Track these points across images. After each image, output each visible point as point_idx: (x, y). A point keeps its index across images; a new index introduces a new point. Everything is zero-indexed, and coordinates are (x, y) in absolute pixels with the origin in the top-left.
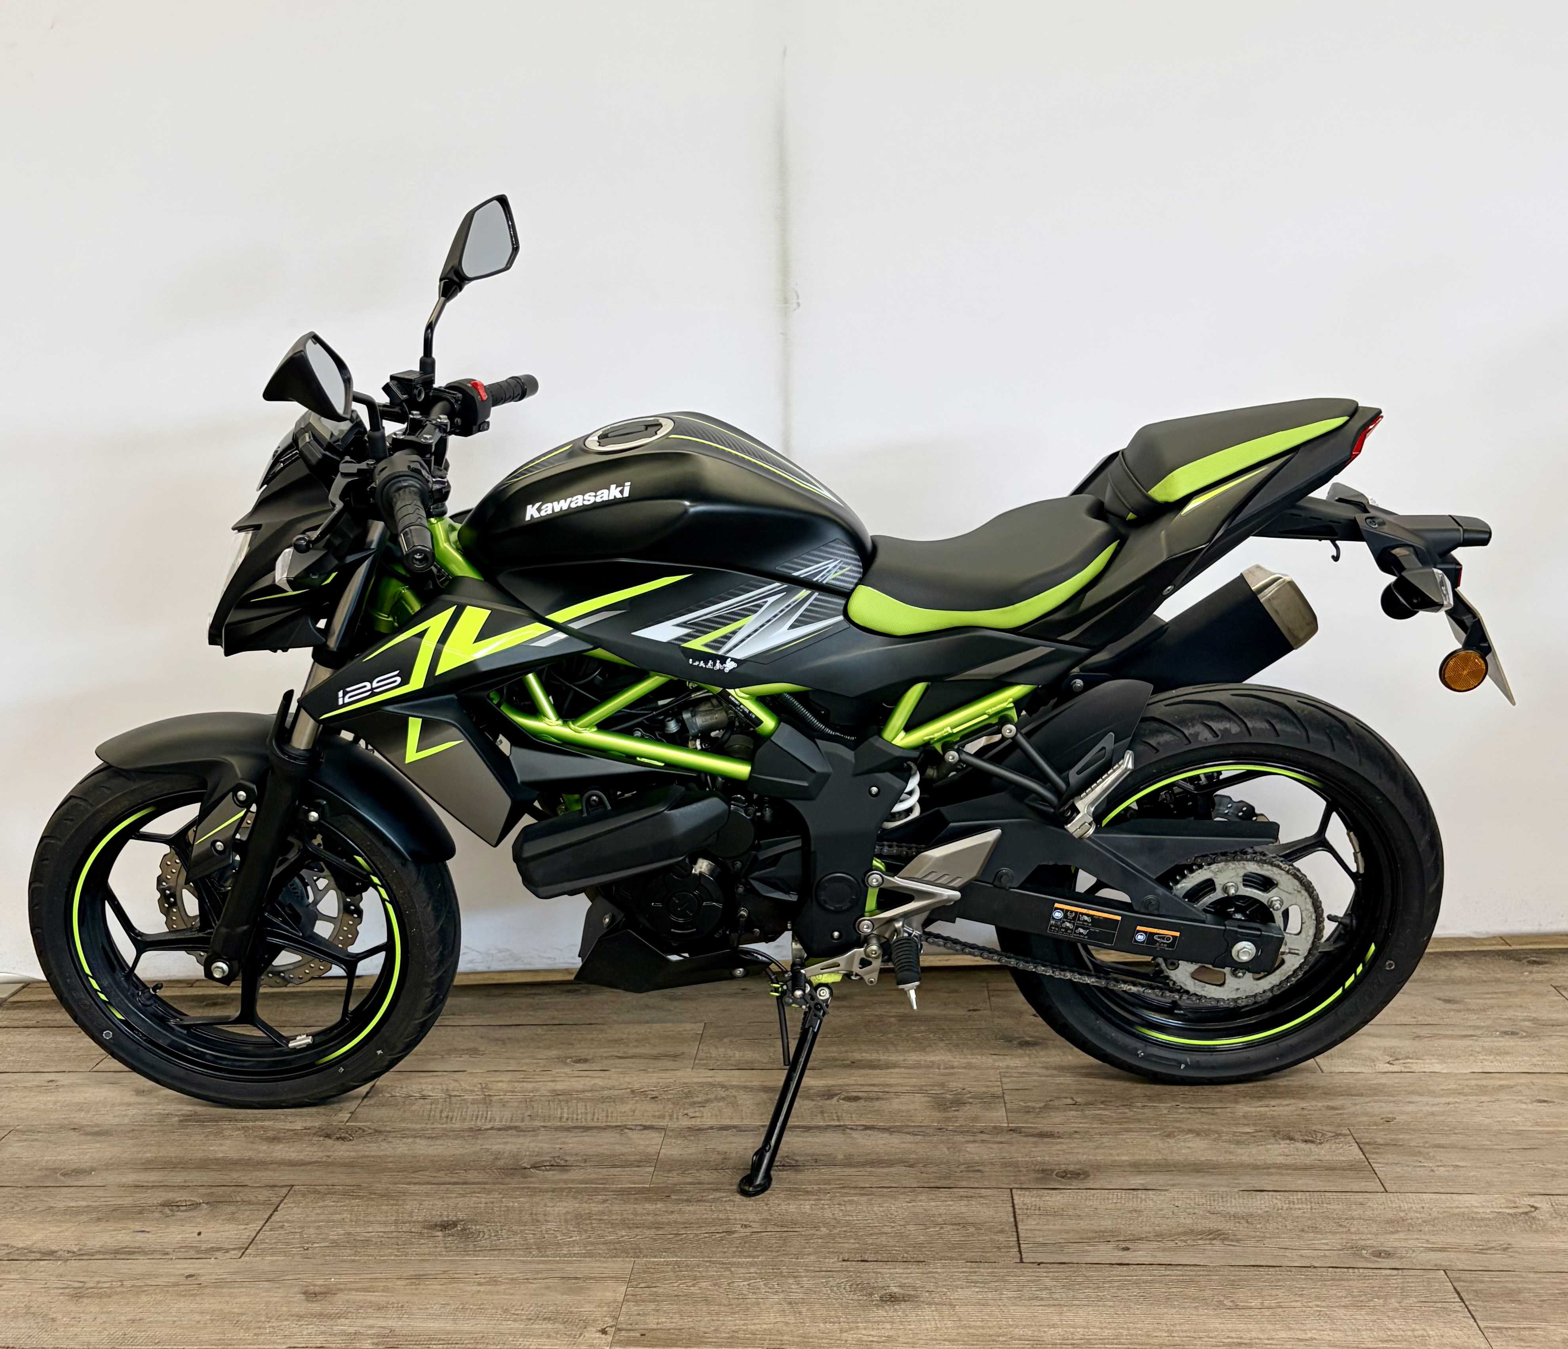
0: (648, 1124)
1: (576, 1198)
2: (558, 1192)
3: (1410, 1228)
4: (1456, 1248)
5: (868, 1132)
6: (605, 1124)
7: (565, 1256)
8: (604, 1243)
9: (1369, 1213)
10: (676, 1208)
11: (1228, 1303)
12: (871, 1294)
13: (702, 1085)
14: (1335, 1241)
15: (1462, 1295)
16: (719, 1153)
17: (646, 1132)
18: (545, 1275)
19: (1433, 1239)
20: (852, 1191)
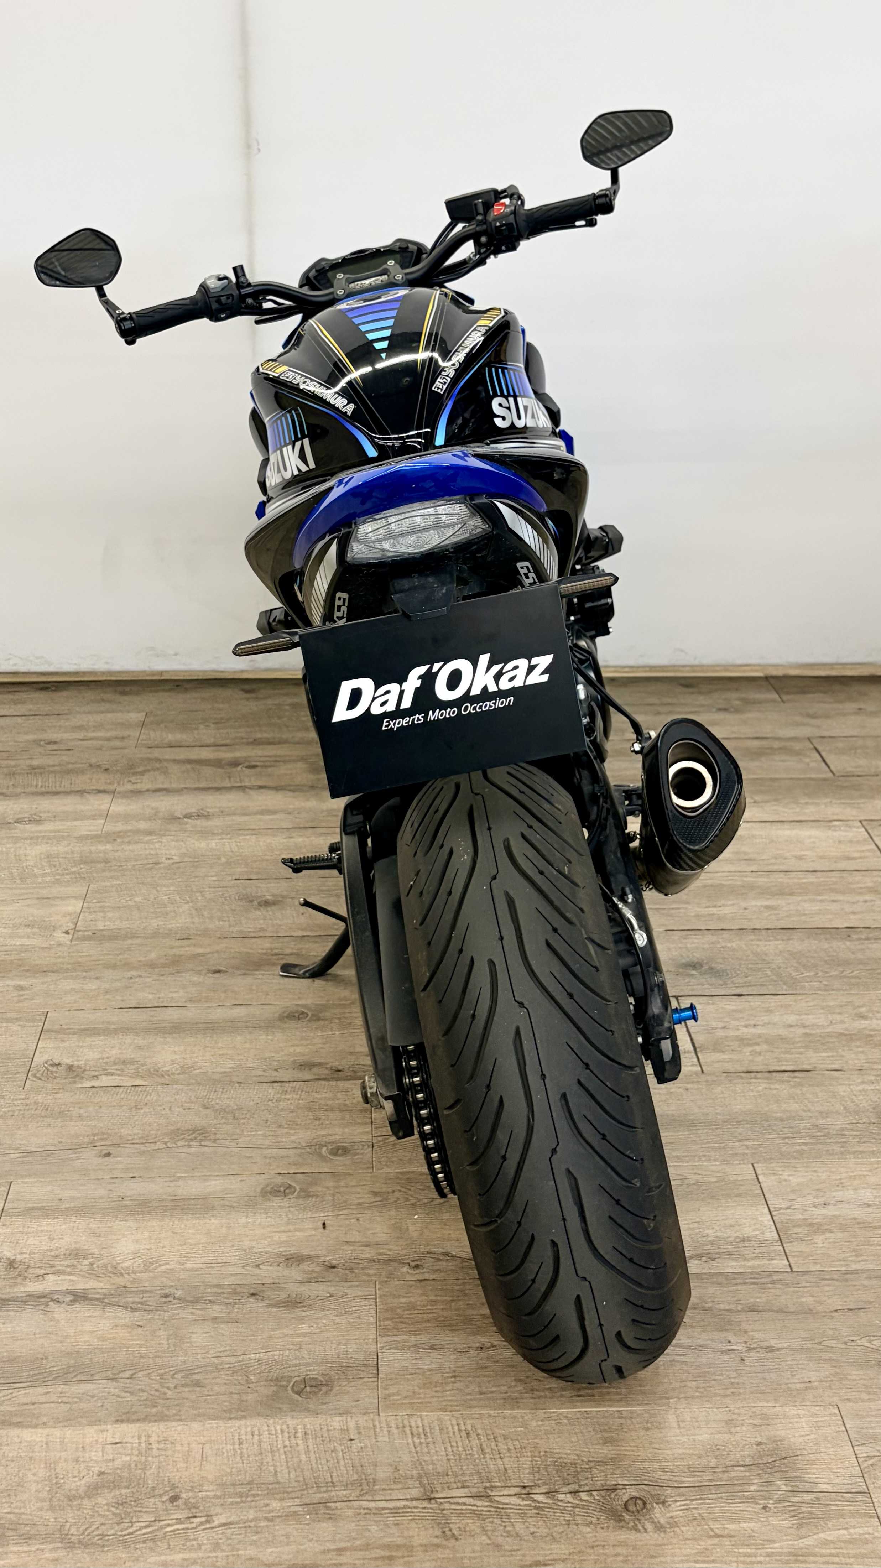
0: (102, 788)
1: (47, 843)
2: (34, 839)
5: (262, 790)
6: (69, 790)
7: (40, 883)
8: (67, 874)
10: (120, 848)
12: (252, 901)
13: (142, 759)
16: (152, 809)
17: (100, 794)
18: (26, 896)
20: (246, 832)
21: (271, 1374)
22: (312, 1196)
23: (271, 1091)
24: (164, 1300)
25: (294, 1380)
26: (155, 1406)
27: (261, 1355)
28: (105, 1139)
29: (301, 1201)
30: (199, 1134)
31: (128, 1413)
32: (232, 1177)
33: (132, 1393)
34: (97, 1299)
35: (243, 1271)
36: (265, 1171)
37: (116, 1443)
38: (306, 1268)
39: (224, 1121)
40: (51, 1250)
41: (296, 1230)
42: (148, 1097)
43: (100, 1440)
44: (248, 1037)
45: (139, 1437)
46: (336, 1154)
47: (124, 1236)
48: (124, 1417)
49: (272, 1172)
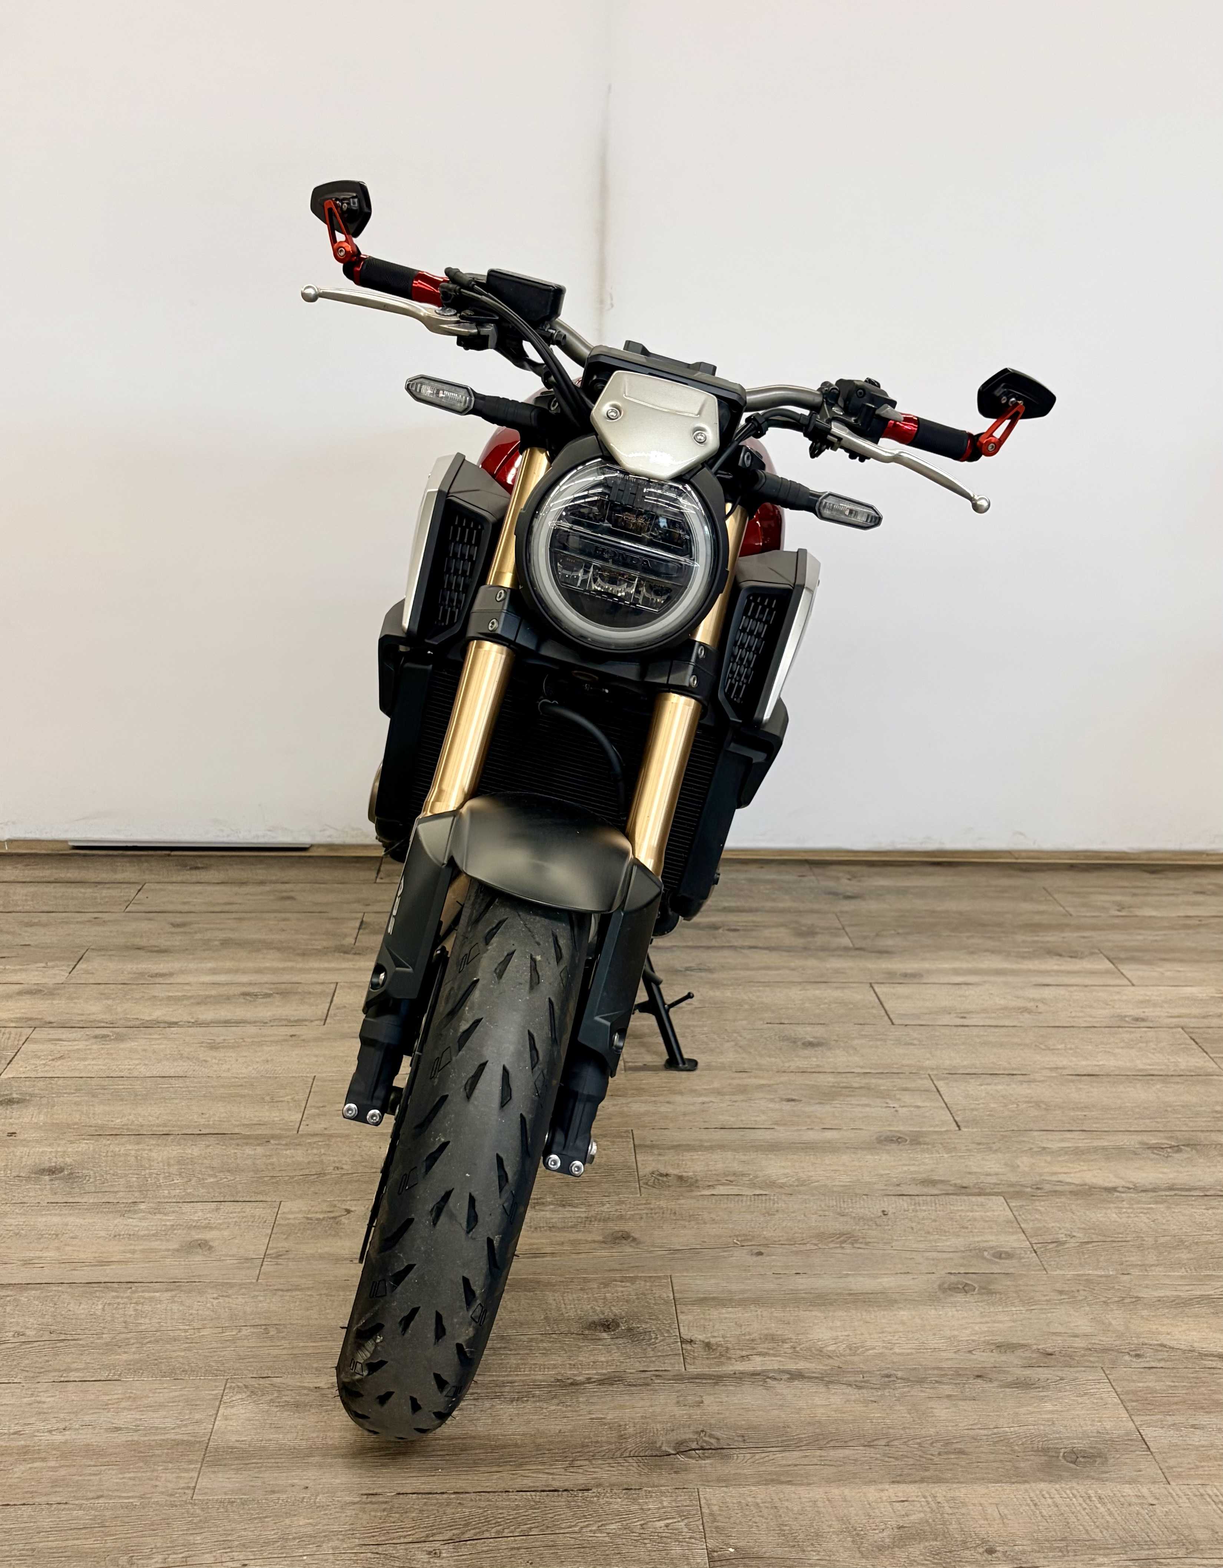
3: (1155, 1005)
4: (1188, 1016)
9: (1124, 998)
11: (1042, 1047)
14: (1106, 1012)
15: (1197, 1040)
19: (1170, 1011)
21: (1035, 1446)
22: (996, 1293)
23: (904, 1203)
24: (887, 1379)
25: (1063, 1450)
26: (926, 1470)
27: (1016, 1429)
28: (750, 1240)
29: (985, 1297)
30: (846, 1238)
31: (901, 1475)
32: (902, 1276)
33: (897, 1459)
34: (817, 1378)
35: (957, 1356)
36: (934, 1271)
37: (903, 1501)
38: (1022, 1354)
39: (866, 1227)
40: (744, 1335)
41: (994, 1322)
42: (776, 1205)
43: (884, 1498)
44: (853, 1156)
45: (925, 1497)
46: (1000, 1258)
47: (814, 1324)
48: (898, 1479)
49: (943, 1272)
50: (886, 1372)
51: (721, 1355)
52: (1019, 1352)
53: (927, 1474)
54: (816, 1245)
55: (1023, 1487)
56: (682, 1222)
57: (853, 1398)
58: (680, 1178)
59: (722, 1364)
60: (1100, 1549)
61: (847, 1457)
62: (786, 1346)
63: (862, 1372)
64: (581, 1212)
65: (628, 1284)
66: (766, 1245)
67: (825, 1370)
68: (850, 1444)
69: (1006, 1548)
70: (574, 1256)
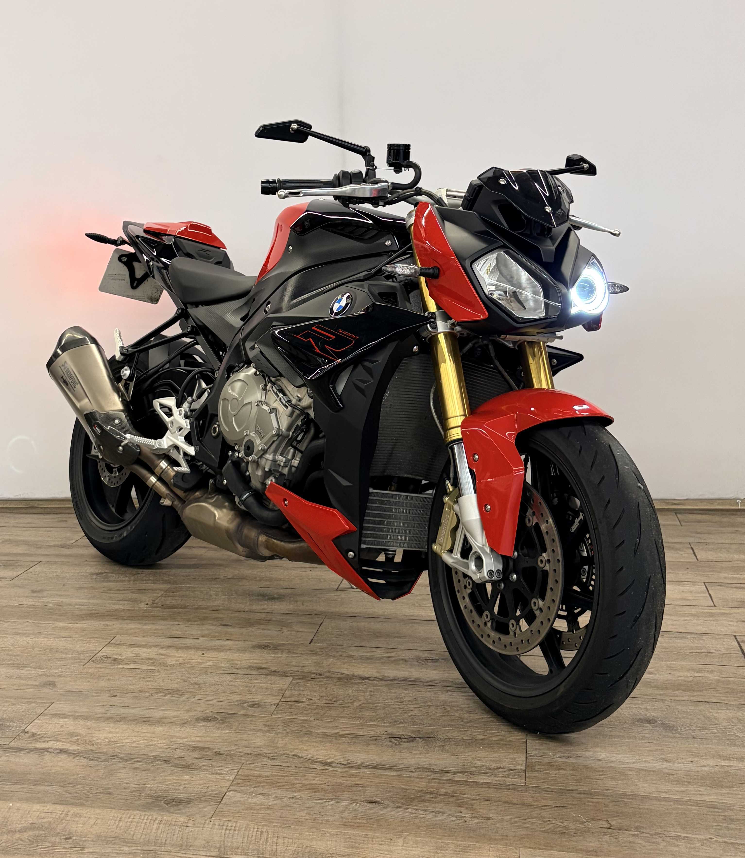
50: (115, 754)
51: (35, 740)
52: (203, 752)
53: (78, 801)
54: (151, 694)
55: (123, 812)
56: (90, 680)
57: (82, 764)
58: (115, 659)
59: (31, 743)
60: (132, 843)
61: (44, 791)
62: (76, 738)
63: (101, 753)
64: (40, 672)
65: (26, 705)
66: (123, 693)
67: (82, 751)
68: (53, 784)
69: (78, 838)
70: (14, 691)
